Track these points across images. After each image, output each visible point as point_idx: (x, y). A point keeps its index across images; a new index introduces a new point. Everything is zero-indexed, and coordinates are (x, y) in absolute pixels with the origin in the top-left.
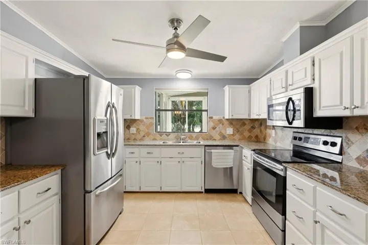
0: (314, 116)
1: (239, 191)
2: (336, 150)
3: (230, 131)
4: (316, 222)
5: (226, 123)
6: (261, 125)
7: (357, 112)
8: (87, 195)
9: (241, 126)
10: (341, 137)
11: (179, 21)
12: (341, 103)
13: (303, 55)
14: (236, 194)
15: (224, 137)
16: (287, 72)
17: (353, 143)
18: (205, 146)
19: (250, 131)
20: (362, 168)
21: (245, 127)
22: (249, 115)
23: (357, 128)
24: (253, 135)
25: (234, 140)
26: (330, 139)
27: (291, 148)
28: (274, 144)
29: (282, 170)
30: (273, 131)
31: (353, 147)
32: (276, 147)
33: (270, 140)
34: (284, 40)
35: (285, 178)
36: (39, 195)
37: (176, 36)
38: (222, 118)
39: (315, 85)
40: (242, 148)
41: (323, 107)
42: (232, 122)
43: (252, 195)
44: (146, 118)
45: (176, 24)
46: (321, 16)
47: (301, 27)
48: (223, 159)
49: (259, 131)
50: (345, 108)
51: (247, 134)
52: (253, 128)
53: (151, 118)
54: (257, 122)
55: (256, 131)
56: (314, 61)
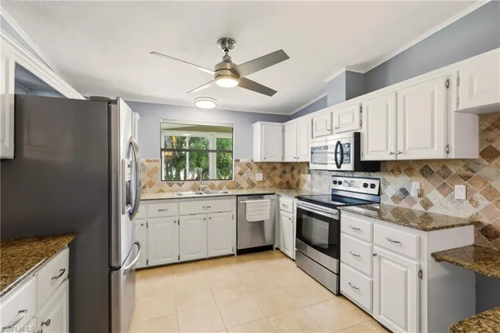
0: (361, 160)
1: (275, 246)
2: (375, 191)
3: (259, 177)
4: (374, 255)
5: (255, 167)
6: (293, 169)
7: (400, 157)
8: (114, 273)
9: (271, 170)
10: (379, 179)
11: (231, 41)
12: (387, 149)
13: (349, 101)
14: (272, 251)
15: (252, 185)
16: (332, 114)
17: (389, 184)
18: (238, 196)
19: (281, 176)
20: (396, 205)
21: (276, 172)
22: (283, 157)
23: (392, 171)
24: (284, 181)
25: (264, 187)
26: (369, 182)
27: (330, 193)
28: (310, 190)
29: (336, 214)
30: (309, 176)
31: (389, 187)
32: (312, 192)
33: (305, 185)
34: (328, 80)
35: (338, 222)
36: (53, 280)
37: (227, 60)
38: (250, 161)
39: (363, 131)
40: (279, 196)
41: (371, 152)
42: (261, 166)
43: (296, 247)
44: (148, 161)
45: (227, 45)
46: (364, 65)
47: (347, 72)
48: (258, 211)
49: (290, 176)
50: (392, 153)
51: (277, 180)
52: (284, 172)
53: (155, 161)
54: (288, 166)
55: (288, 176)
56: (361, 108)
